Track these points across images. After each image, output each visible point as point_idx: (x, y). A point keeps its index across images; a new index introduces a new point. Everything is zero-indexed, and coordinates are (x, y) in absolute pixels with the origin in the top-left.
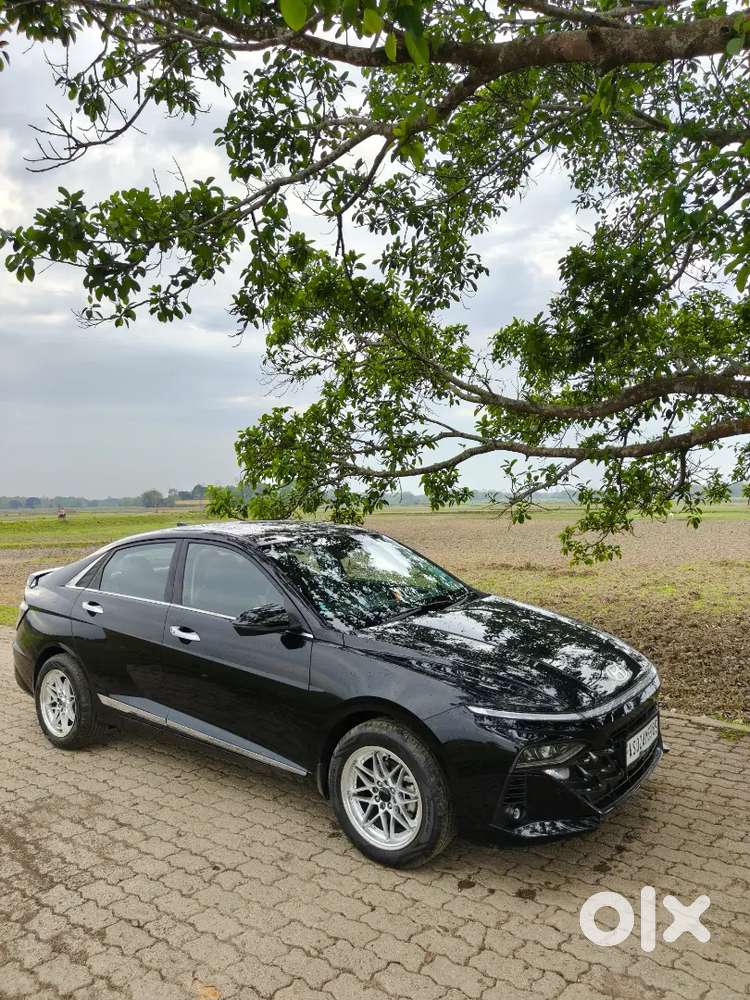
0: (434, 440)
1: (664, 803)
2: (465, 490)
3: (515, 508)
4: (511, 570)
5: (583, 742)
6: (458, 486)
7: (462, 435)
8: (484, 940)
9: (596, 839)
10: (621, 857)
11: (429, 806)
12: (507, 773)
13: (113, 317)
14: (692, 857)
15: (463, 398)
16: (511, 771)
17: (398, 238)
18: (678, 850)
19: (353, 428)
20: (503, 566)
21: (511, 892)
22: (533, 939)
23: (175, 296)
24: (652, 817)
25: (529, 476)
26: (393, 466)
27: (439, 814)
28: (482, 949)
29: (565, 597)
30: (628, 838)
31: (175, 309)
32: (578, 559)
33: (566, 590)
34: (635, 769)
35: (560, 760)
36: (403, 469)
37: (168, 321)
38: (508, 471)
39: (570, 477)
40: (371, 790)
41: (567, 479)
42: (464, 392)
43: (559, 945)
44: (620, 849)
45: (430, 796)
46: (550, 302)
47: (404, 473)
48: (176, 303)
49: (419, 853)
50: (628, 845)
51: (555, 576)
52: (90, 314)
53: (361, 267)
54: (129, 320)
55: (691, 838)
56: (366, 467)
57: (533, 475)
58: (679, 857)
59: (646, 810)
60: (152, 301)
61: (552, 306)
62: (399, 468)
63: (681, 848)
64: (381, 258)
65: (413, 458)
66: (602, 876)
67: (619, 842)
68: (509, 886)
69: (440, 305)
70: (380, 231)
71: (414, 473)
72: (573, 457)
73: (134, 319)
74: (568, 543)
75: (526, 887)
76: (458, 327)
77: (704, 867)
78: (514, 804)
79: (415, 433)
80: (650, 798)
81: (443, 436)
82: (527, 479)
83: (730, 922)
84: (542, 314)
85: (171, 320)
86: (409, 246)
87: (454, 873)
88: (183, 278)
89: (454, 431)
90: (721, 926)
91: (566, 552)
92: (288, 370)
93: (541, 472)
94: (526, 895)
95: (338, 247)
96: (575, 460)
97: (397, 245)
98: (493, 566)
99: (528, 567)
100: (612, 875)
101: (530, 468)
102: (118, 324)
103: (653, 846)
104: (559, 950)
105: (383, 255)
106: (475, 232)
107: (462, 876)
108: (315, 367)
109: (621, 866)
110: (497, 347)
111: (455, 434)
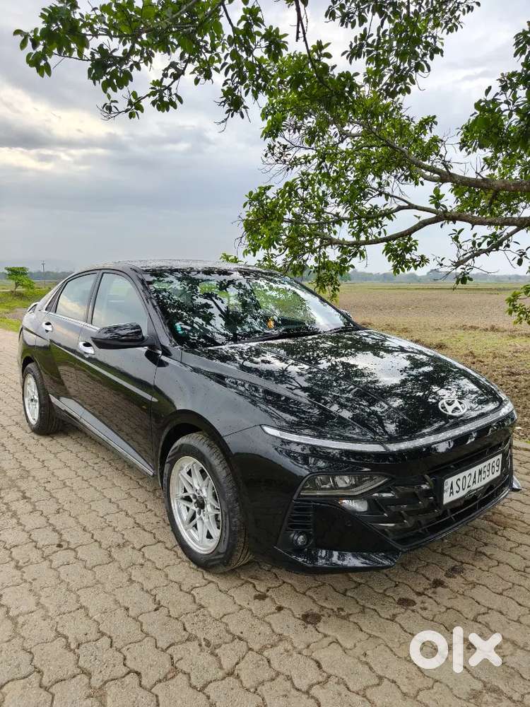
0: (392, 213)
1: (508, 540)
2: (422, 257)
3: (459, 270)
4: (477, 331)
5: (386, 476)
6: (415, 255)
7: (417, 208)
8: (237, 664)
9: (417, 569)
10: (434, 593)
11: (226, 519)
12: (292, 499)
13: (126, 111)
14: (513, 605)
15: (426, 178)
16: (295, 497)
17: (365, 30)
18: (501, 594)
19: (327, 204)
20: (471, 327)
21: (299, 612)
22: (288, 673)
23: (169, 88)
24: (488, 553)
25: (474, 243)
26: (358, 237)
27: (233, 529)
28: (230, 674)
29: (516, 352)
30: (453, 572)
31: (170, 100)
32: (521, 319)
33: (519, 347)
34: (461, 507)
35: (357, 491)
36: (367, 238)
37: (166, 111)
38: (456, 239)
39: (512, 244)
40: (191, 496)
41: (508, 246)
42: (428, 174)
43: (311, 686)
44: (438, 583)
45: (226, 511)
46: (500, 77)
47: (368, 242)
48: (171, 95)
49: (218, 562)
50: (447, 580)
51: (514, 337)
52: (109, 109)
53: (328, 56)
54: (139, 112)
55: (522, 583)
56: (341, 239)
57: (478, 242)
58: (498, 602)
59: (486, 544)
60: (153, 94)
61: (501, 80)
62: (363, 238)
63: (505, 593)
64: (349, 49)
65: (378, 230)
66: (403, 610)
67: (441, 575)
68: (300, 606)
69: (401, 91)
70: (349, 25)
71: (377, 241)
72: (514, 225)
73: (142, 111)
74: (514, 305)
75: (316, 610)
76: (429, 118)
77: (522, 620)
78: (300, 530)
79: (376, 207)
80: (496, 533)
81: (400, 208)
82: (472, 246)
83: (523, 696)
84: (490, 88)
85: (168, 110)
86: (375, 37)
87: (256, 583)
88: (171, 71)
89: (410, 204)
90: (510, 698)
91: (510, 313)
92: (285, 161)
93: (483, 239)
94: (310, 619)
95: (298, 32)
96: (515, 227)
97: (364, 36)
98: (464, 328)
99: (493, 329)
100: (413, 611)
101: (474, 236)
102: (131, 116)
103: (474, 585)
104: (307, 693)
105: (351, 46)
106: (450, 30)
107: (262, 588)
108: (305, 158)
109: (429, 603)
110: (466, 137)
111: (411, 206)
